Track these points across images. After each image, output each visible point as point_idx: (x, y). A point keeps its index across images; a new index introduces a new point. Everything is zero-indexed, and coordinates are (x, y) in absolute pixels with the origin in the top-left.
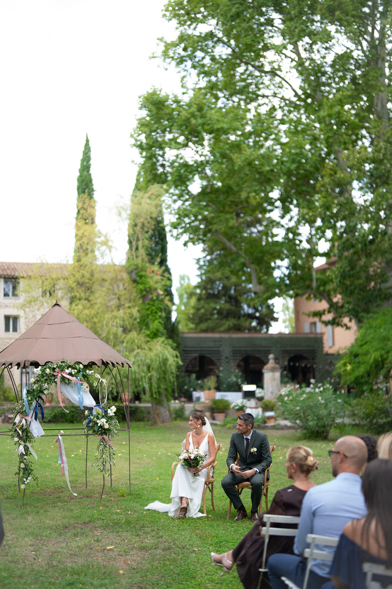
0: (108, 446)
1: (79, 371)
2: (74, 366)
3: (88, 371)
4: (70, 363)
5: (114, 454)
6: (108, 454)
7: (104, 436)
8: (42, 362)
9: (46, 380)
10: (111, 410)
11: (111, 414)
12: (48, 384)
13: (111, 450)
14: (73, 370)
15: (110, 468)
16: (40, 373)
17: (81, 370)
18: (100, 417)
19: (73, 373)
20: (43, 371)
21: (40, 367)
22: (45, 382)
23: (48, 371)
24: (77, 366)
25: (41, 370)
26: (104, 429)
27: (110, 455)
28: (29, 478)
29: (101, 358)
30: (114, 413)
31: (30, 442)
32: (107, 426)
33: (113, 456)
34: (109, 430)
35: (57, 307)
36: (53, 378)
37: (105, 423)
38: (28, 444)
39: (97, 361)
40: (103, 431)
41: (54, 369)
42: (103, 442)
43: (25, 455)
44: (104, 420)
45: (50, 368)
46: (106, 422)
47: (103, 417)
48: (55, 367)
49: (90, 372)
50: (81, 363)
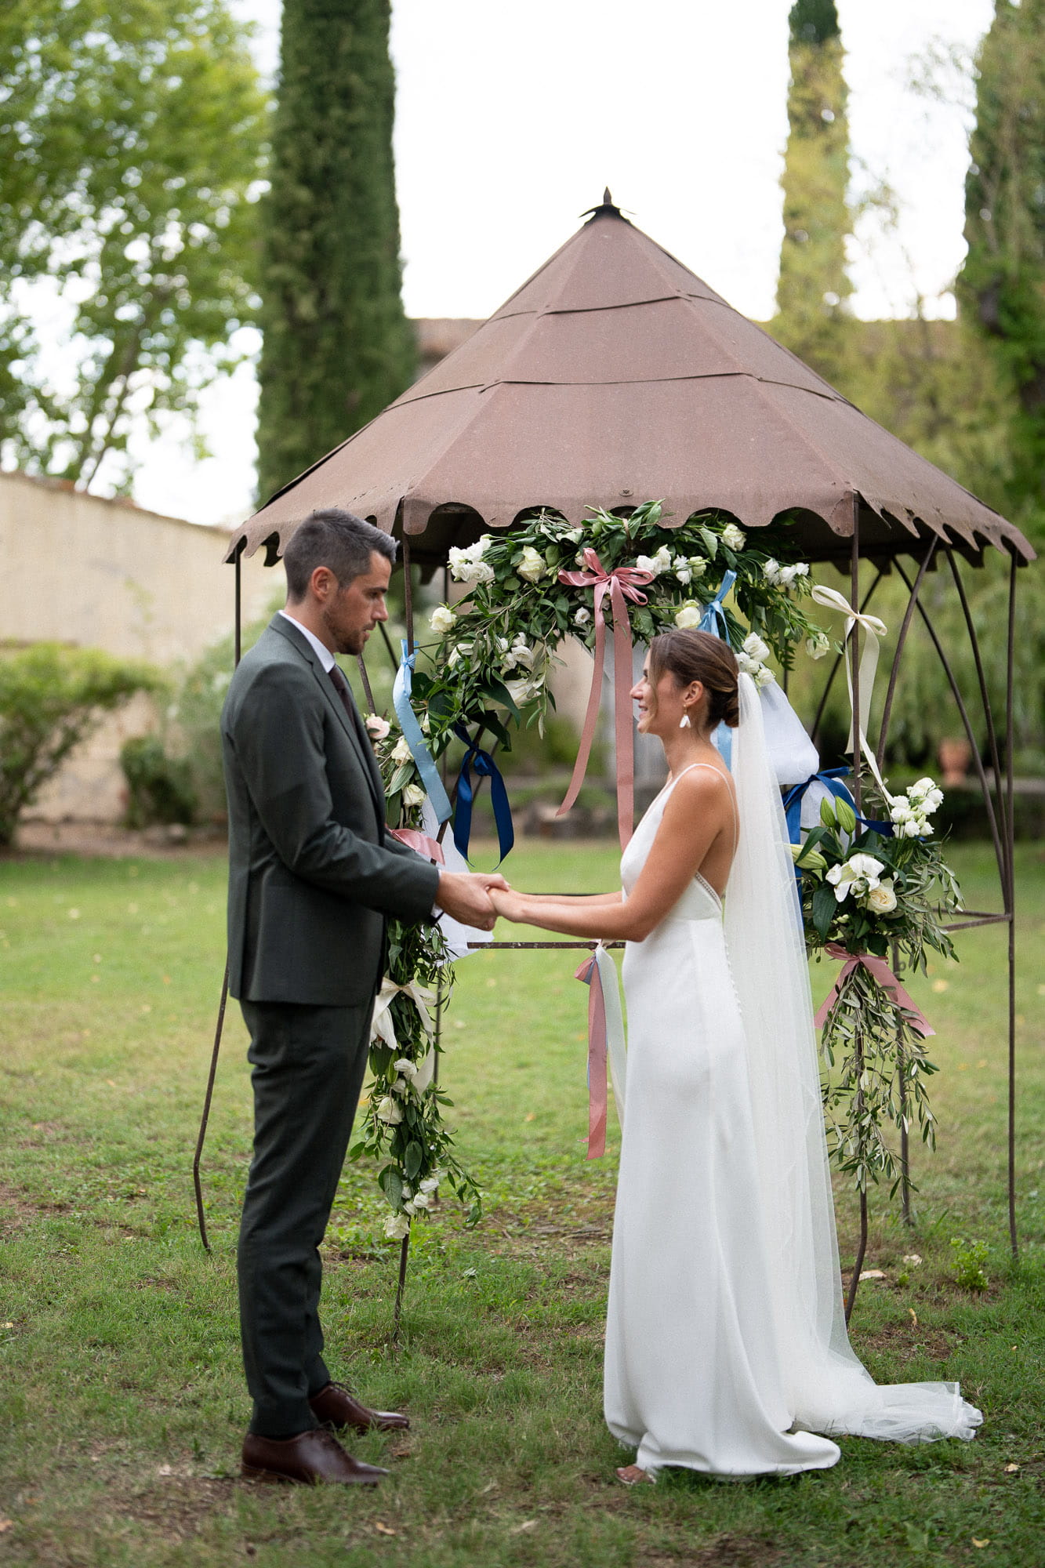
0: (889, 1018)
1: (717, 568)
2: (688, 537)
3: (771, 566)
4: (665, 513)
5: (928, 1069)
6: (889, 1068)
7: (869, 957)
8: (499, 514)
9: (524, 615)
10: (914, 803)
11: (912, 829)
12: (531, 640)
13: (910, 1045)
14: (681, 562)
15: (898, 1151)
16: (488, 573)
17: (732, 559)
18: (844, 840)
19: (684, 577)
20: (504, 564)
21: (485, 542)
22: (514, 630)
23: (531, 562)
24: (710, 538)
25: (488, 557)
26: (870, 917)
27: (903, 1071)
28: (428, 1185)
29: (854, 487)
30: (930, 818)
31: (426, 977)
32: (884, 900)
33: (924, 1079)
34: (898, 923)
35: (606, 224)
36: (563, 605)
37: (874, 883)
38: (415, 988)
39: (827, 503)
40: (865, 928)
41: (567, 550)
42: (861, 995)
43: (400, 1054)
44: (866, 864)
45: (541, 544)
46: (882, 876)
47: (860, 844)
48: (573, 536)
49: (788, 572)
50: (731, 518)
